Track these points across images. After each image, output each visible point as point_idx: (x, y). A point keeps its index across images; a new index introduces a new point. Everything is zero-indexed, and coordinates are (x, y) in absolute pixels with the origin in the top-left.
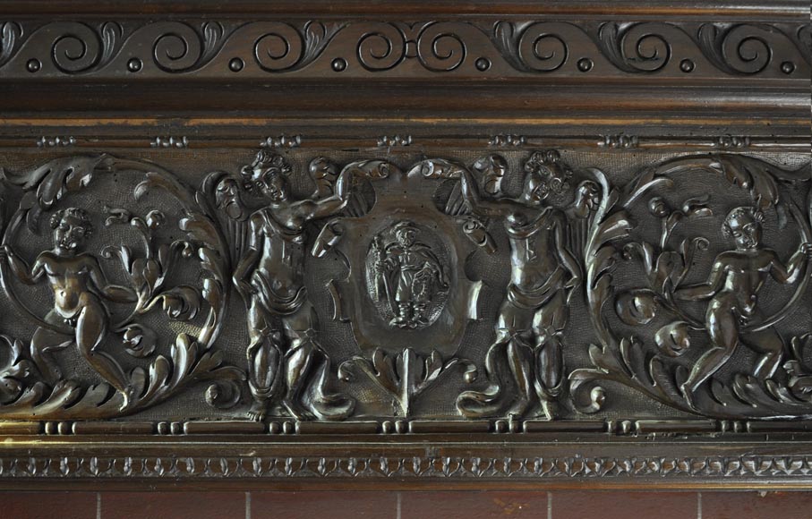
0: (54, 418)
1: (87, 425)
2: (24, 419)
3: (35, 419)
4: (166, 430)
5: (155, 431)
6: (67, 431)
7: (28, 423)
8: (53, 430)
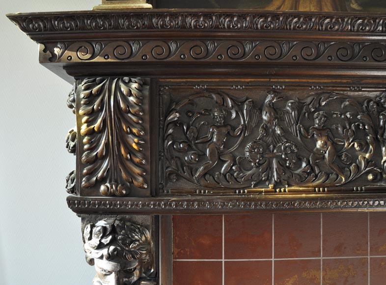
0: (319, 186)
1: (330, 189)
2: (308, 187)
3: (312, 187)
4: (357, 190)
5: (353, 190)
6: (324, 191)
7: (310, 188)
8: (319, 191)
